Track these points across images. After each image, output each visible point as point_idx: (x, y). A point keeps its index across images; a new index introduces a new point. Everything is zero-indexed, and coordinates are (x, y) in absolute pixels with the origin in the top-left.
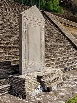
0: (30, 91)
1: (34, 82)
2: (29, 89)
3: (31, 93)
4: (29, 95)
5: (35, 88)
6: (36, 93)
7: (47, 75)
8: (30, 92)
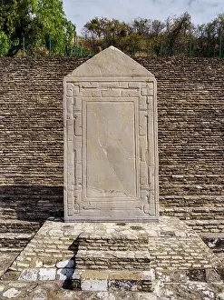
0: (27, 265)
1: (57, 249)
2: (29, 259)
3: (24, 271)
4: (18, 273)
5: (49, 263)
6: (39, 276)
7: (107, 240)
8: (23, 268)
